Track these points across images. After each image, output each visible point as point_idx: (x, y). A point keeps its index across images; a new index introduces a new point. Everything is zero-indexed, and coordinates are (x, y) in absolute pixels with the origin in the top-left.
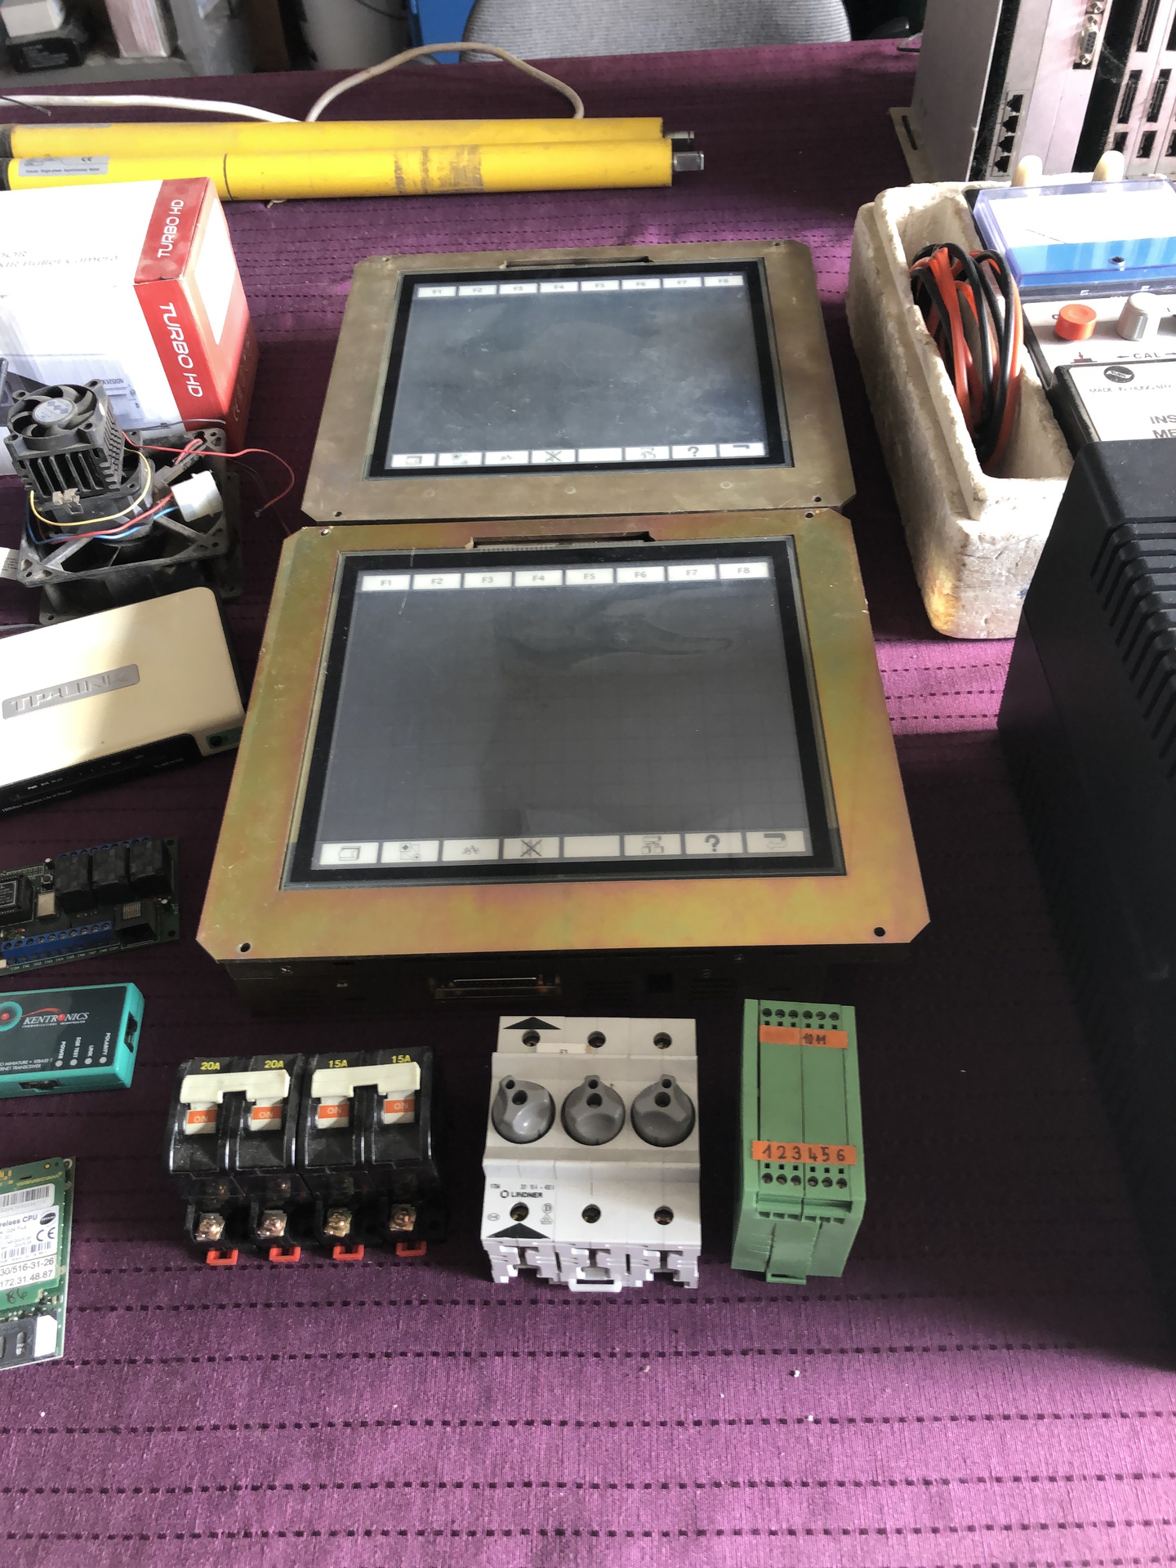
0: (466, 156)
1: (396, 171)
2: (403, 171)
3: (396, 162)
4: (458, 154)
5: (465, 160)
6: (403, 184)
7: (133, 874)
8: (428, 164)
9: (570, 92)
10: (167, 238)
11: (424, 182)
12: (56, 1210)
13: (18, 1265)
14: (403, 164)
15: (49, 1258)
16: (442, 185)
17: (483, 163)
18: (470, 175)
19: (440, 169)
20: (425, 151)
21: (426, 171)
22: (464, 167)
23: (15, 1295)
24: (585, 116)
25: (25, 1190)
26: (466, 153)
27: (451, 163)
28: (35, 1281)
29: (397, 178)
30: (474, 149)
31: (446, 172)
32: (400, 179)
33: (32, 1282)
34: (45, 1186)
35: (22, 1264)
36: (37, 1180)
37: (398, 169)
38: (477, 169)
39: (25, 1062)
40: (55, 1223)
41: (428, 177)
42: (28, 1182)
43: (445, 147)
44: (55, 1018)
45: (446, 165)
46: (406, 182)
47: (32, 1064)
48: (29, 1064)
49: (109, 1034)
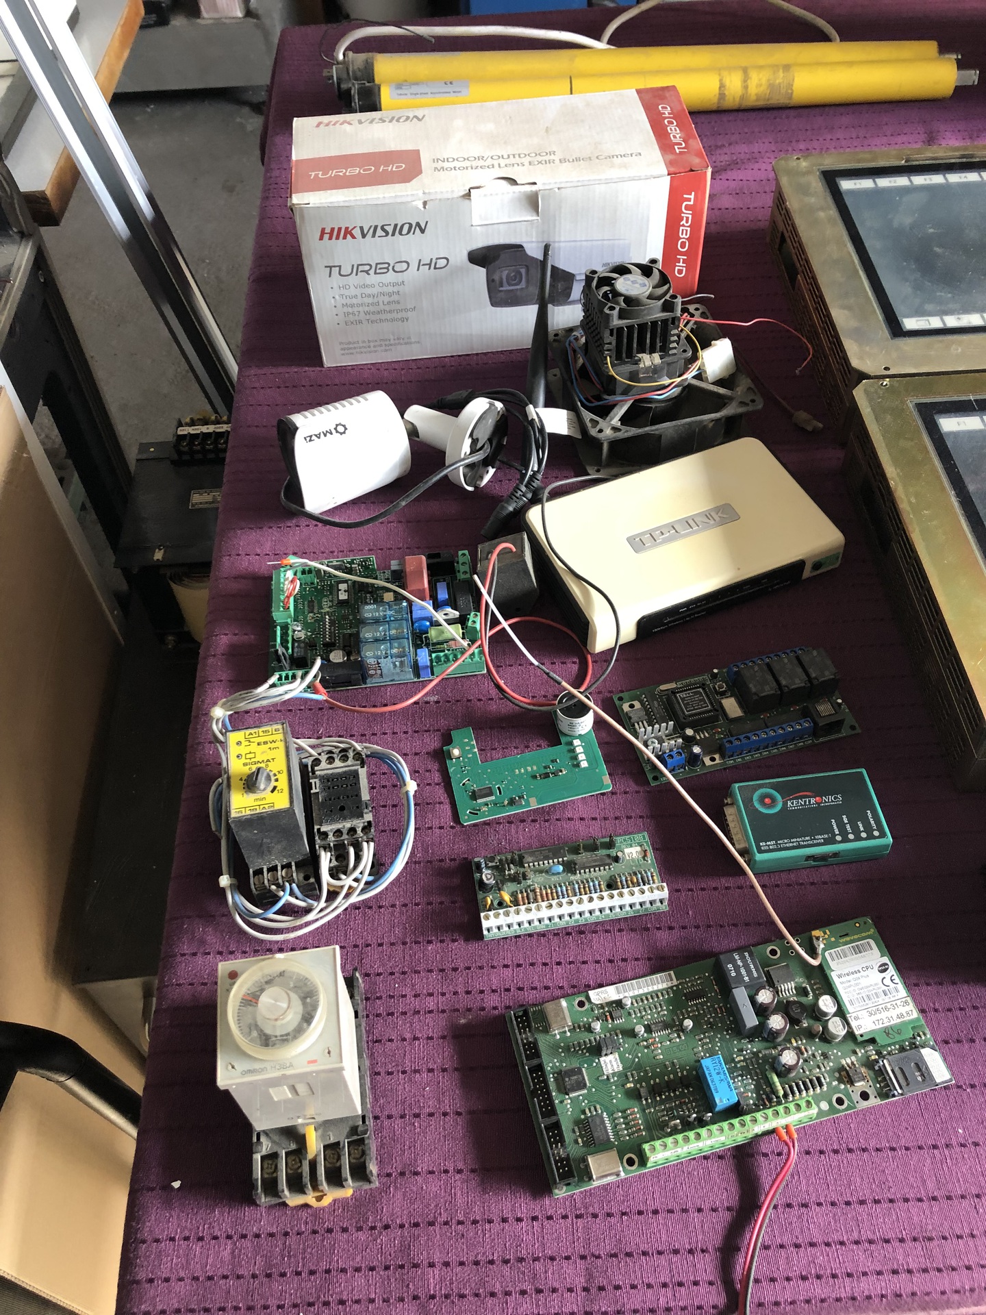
0: (781, 74)
1: (720, 88)
2: (727, 87)
3: (721, 81)
4: (774, 73)
5: (780, 77)
6: (724, 99)
7: (816, 678)
8: (749, 81)
9: (821, 23)
10: (675, 137)
11: (742, 97)
12: (886, 960)
13: (880, 1007)
14: (727, 82)
15: (904, 1000)
16: (757, 100)
17: (796, 79)
18: (783, 91)
19: (759, 85)
20: (745, 71)
21: (746, 87)
22: (780, 84)
23: (891, 1032)
24: (841, 41)
25: (850, 945)
26: (781, 71)
27: (769, 80)
28: (902, 1020)
29: (720, 94)
30: (787, 68)
31: (763, 89)
32: (722, 96)
33: (899, 1021)
34: (866, 941)
35: (883, 1006)
36: (856, 937)
37: (722, 86)
38: (790, 86)
39: (807, 838)
40: (892, 971)
41: (747, 93)
42: (848, 939)
43: (761, 68)
44: (813, 801)
45: (764, 81)
46: (727, 98)
47: (815, 839)
48: (811, 840)
49: (869, 812)
